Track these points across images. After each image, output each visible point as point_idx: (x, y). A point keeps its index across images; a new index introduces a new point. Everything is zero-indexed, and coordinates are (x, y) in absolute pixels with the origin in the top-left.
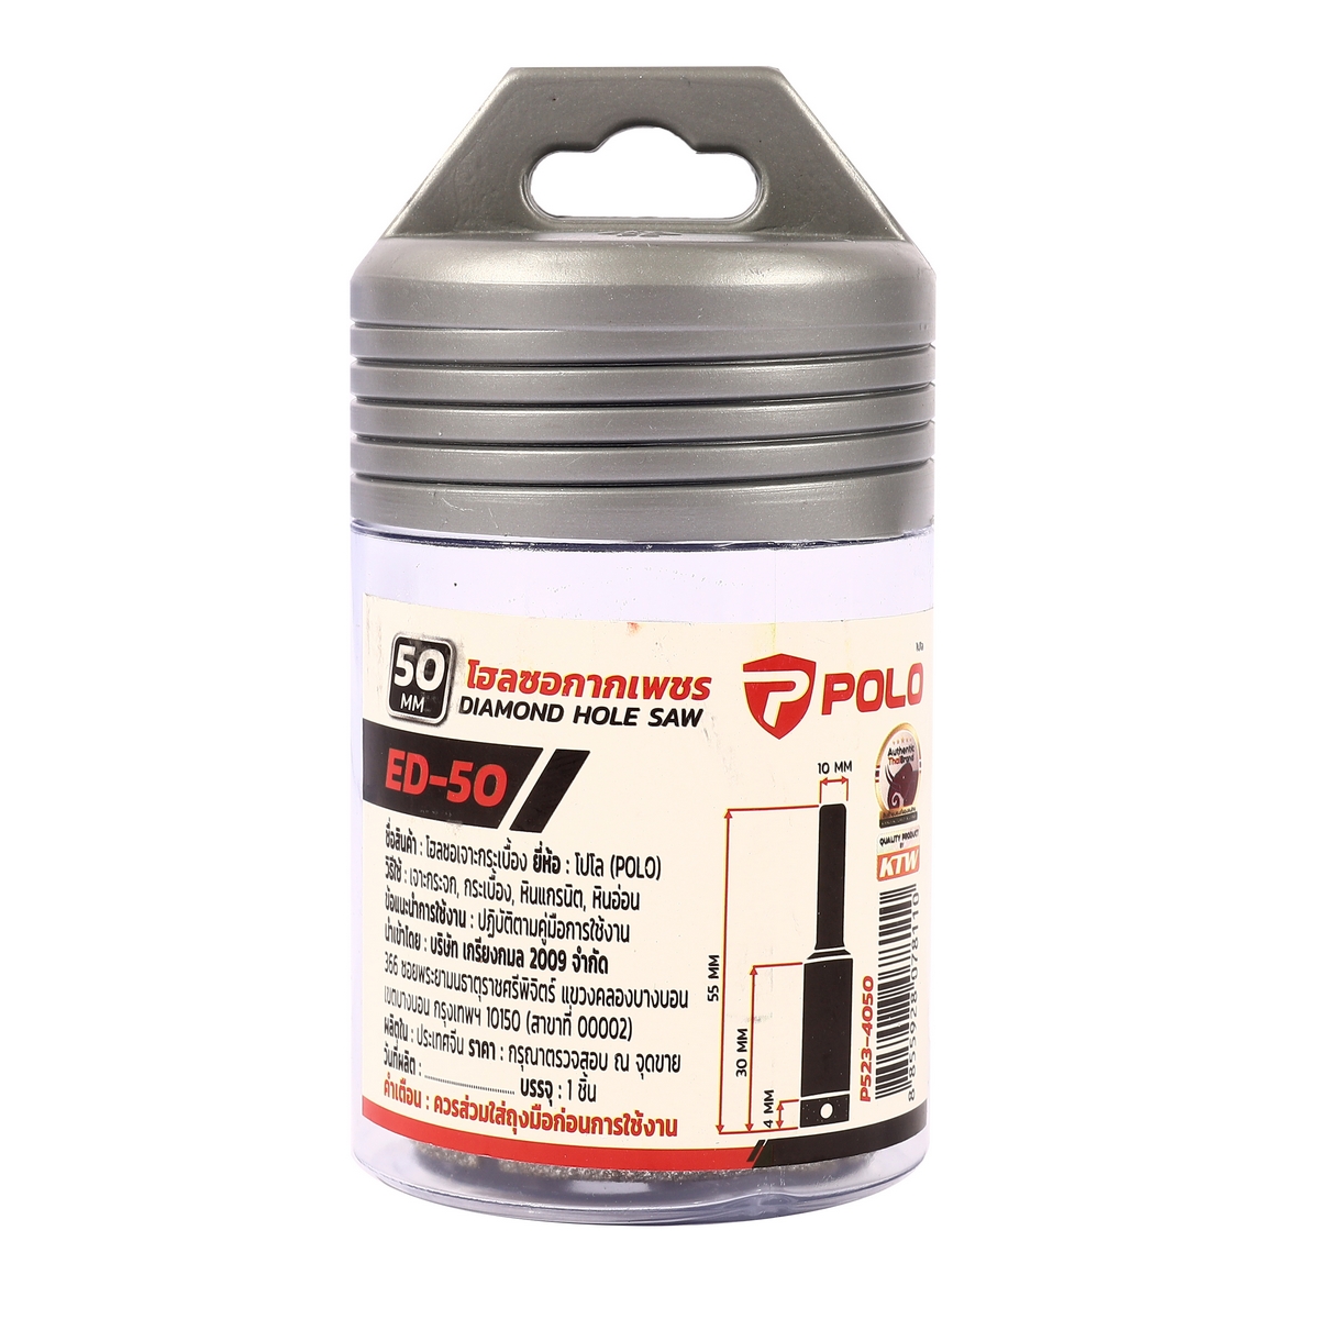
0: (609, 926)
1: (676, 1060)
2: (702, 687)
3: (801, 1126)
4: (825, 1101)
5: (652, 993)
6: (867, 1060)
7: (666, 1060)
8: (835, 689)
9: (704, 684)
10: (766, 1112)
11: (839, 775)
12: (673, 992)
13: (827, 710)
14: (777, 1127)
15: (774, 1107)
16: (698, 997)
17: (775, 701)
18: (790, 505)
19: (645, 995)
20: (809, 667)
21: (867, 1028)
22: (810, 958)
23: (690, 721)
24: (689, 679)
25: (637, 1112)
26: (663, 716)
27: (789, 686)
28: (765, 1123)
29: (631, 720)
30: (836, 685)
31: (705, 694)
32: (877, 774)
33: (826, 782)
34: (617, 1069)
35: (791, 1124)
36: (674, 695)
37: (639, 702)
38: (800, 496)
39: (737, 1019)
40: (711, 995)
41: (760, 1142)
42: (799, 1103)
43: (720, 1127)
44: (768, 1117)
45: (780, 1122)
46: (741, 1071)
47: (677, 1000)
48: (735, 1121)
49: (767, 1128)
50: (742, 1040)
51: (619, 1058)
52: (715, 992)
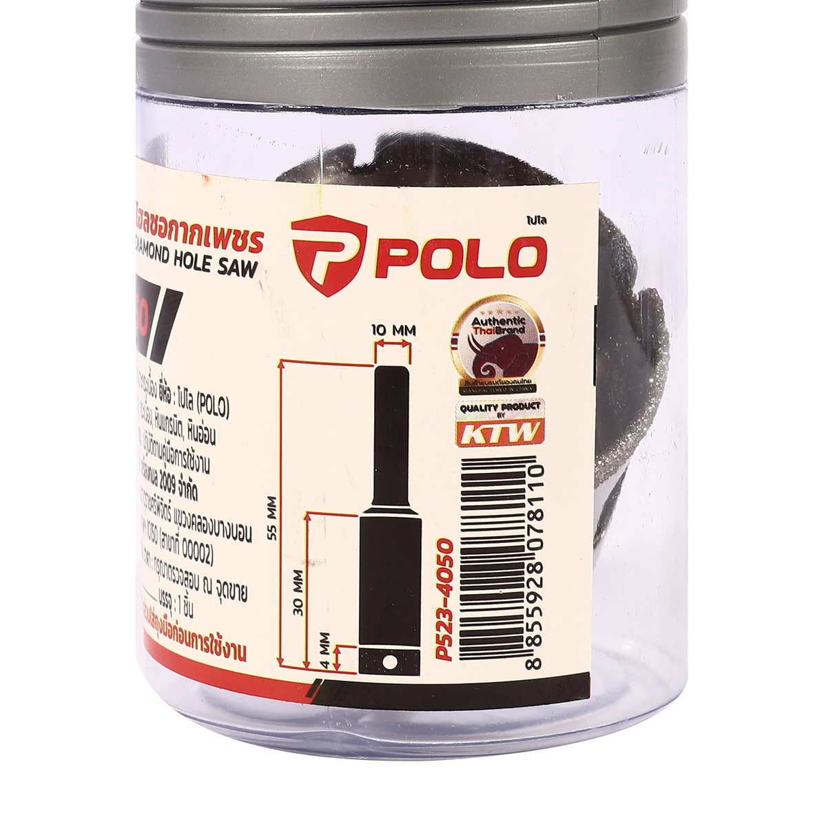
0: (198, 457)
1: (244, 590)
2: (255, 241)
3: (360, 672)
4: (389, 652)
5: (226, 525)
6: (446, 620)
7: (237, 589)
8: (391, 254)
9: (258, 239)
10: (322, 653)
11: (399, 338)
12: (241, 526)
13: (381, 273)
14: (334, 669)
15: (331, 649)
16: (260, 534)
17: (322, 260)
18: (309, 71)
19: (221, 525)
20: (360, 231)
21: (445, 589)
22: (366, 512)
23: (248, 272)
24: (247, 232)
25: (218, 634)
26: (228, 265)
27: (338, 247)
28: (322, 663)
29: (207, 267)
30: (391, 250)
31: (258, 248)
32: (454, 341)
33: (382, 343)
34: (205, 591)
35: (349, 667)
36: (236, 248)
37: (210, 251)
38: (318, 63)
39: (294, 561)
40: (270, 534)
41: (318, 681)
42: (357, 649)
43: (280, 660)
44: (324, 658)
45: (337, 665)
46: (297, 610)
47: (242, 534)
48: (294, 656)
49: (324, 669)
50: (297, 581)
51: (206, 581)
52: (273, 532)
